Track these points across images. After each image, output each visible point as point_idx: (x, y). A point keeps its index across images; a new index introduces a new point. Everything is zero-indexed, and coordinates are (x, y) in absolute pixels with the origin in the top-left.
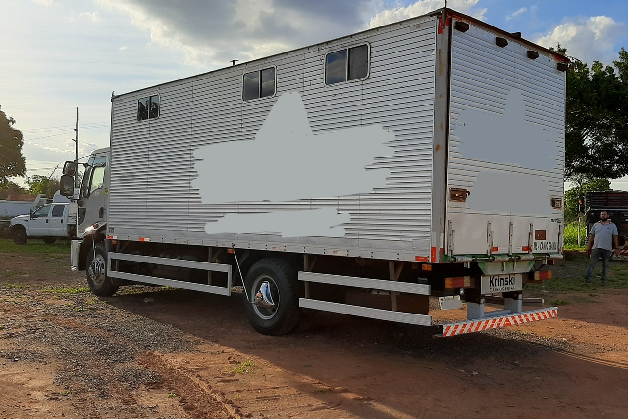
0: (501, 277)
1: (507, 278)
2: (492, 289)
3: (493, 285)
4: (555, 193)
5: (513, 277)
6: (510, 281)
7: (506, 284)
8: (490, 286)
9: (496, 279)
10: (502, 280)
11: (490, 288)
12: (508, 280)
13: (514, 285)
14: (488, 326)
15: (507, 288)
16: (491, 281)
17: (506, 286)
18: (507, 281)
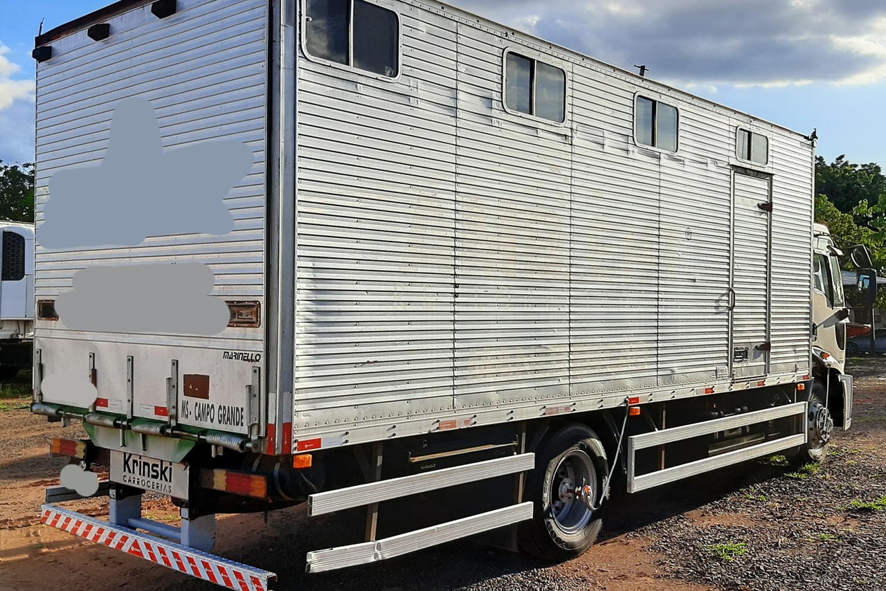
0: (143, 460)
1: (157, 466)
2: (128, 477)
3: (130, 472)
4: (236, 290)
5: (169, 466)
6: (163, 472)
7: (153, 477)
8: (125, 470)
9: (135, 461)
10: (146, 467)
11: (125, 474)
12: (159, 469)
13: (171, 484)
14: (102, 540)
15: (155, 484)
16: (126, 463)
17: (154, 480)
18: (156, 471)
